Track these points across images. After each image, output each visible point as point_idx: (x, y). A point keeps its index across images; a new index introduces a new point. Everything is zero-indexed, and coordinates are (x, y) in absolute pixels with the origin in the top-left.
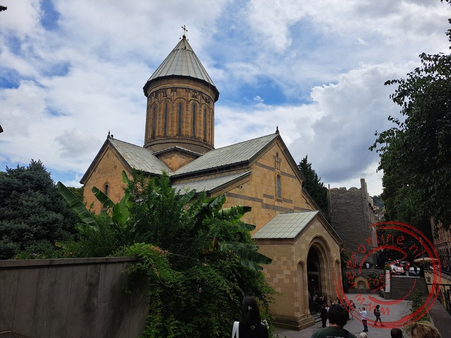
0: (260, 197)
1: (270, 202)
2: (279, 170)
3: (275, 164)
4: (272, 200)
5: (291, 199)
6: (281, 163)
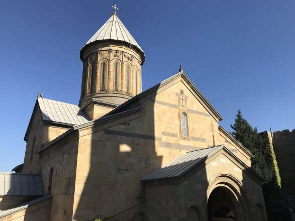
0: (157, 134)
2: (186, 107)
3: (179, 102)
4: (175, 138)
5: (204, 137)
6: (188, 101)
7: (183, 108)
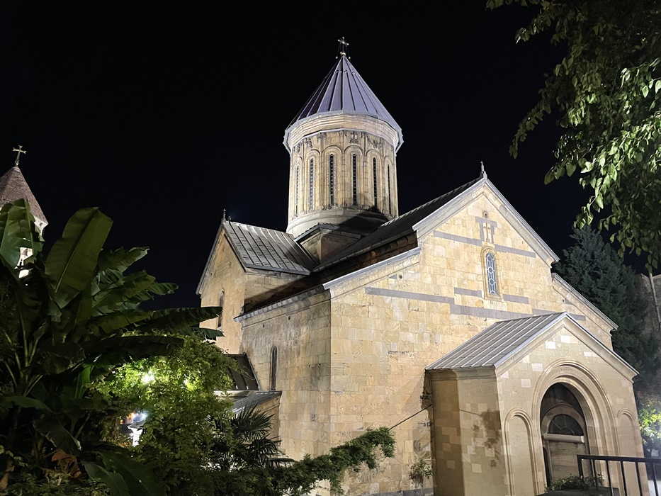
0: (445, 292)
1: (471, 301)
2: (493, 243)
3: (482, 233)
4: (477, 299)
5: (525, 295)
6: (496, 230)
7: (489, 244)
